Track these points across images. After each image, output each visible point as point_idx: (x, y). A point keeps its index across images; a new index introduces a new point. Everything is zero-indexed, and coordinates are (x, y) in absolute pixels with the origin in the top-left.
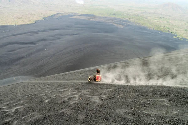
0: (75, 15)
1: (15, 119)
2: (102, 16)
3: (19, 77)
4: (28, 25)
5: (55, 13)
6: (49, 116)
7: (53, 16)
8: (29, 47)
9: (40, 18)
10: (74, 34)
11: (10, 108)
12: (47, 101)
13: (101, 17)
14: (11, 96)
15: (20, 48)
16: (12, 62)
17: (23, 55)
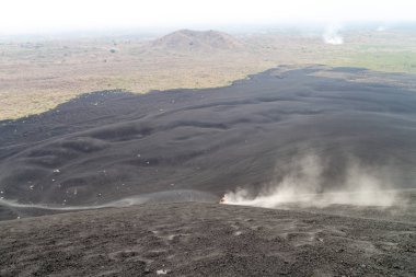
0: (318, 70)
1: (170, 252)
2: (390, 71)
3: (189, 191)
4: (218, 89)
5: (275, 66)
6: (241, 259)
7: (269, 71)
8: (215, 133)
9: (241, 76)
10: (311, 113)
11: (166, 233)
12: (238, 233)
13: (385, 75)
14: (170, 217)
15: (198, 134)
16: (182, 159)
17: (202, 148)
